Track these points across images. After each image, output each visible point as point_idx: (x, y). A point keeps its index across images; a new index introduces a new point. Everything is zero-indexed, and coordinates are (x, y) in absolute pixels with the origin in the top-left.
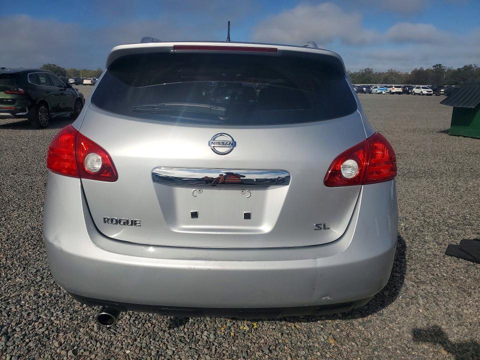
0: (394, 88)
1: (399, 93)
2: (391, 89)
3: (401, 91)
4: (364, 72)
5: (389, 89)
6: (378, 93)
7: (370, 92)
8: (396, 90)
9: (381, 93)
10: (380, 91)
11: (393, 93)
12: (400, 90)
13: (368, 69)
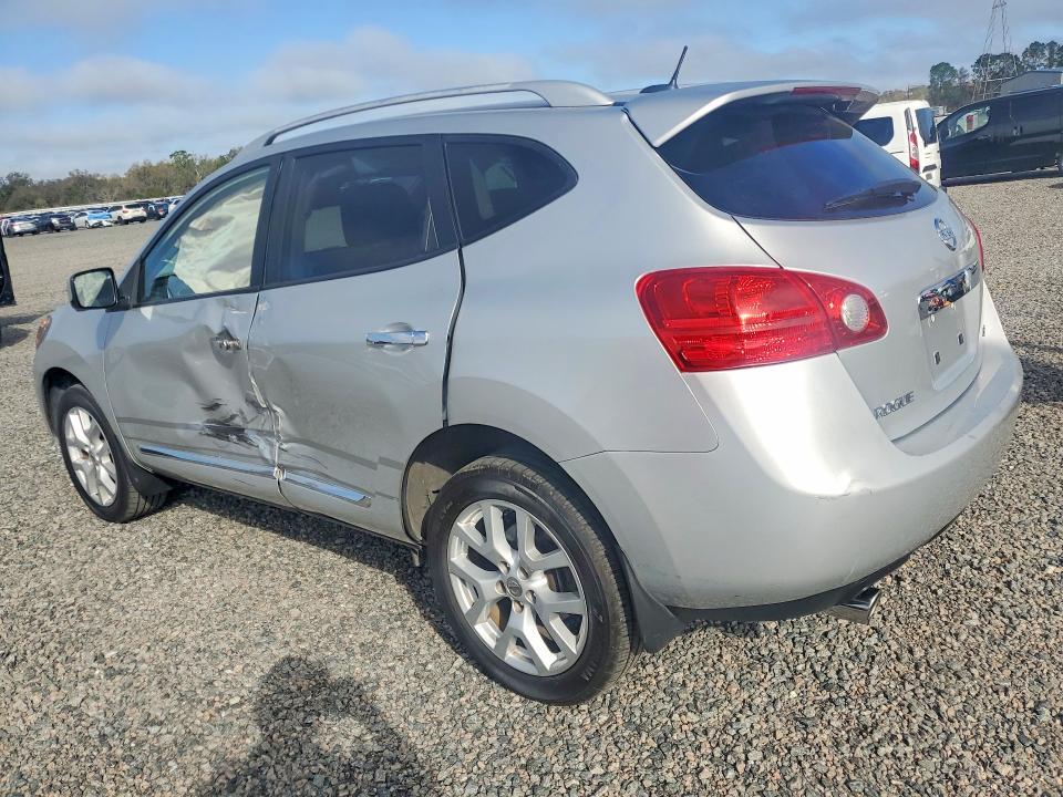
0: (124, 209)
1: (141, 220)
2: (119, 212)
3: (145, 214)
4: (7, 182)
5: (115, 214)
6: (93, 227)
7: (73, 228)
8: (131, 214)
9: (100, 225)
10: (96, 221)
11: (127, 222)
12: (141, 212)
13: (17, 174)
